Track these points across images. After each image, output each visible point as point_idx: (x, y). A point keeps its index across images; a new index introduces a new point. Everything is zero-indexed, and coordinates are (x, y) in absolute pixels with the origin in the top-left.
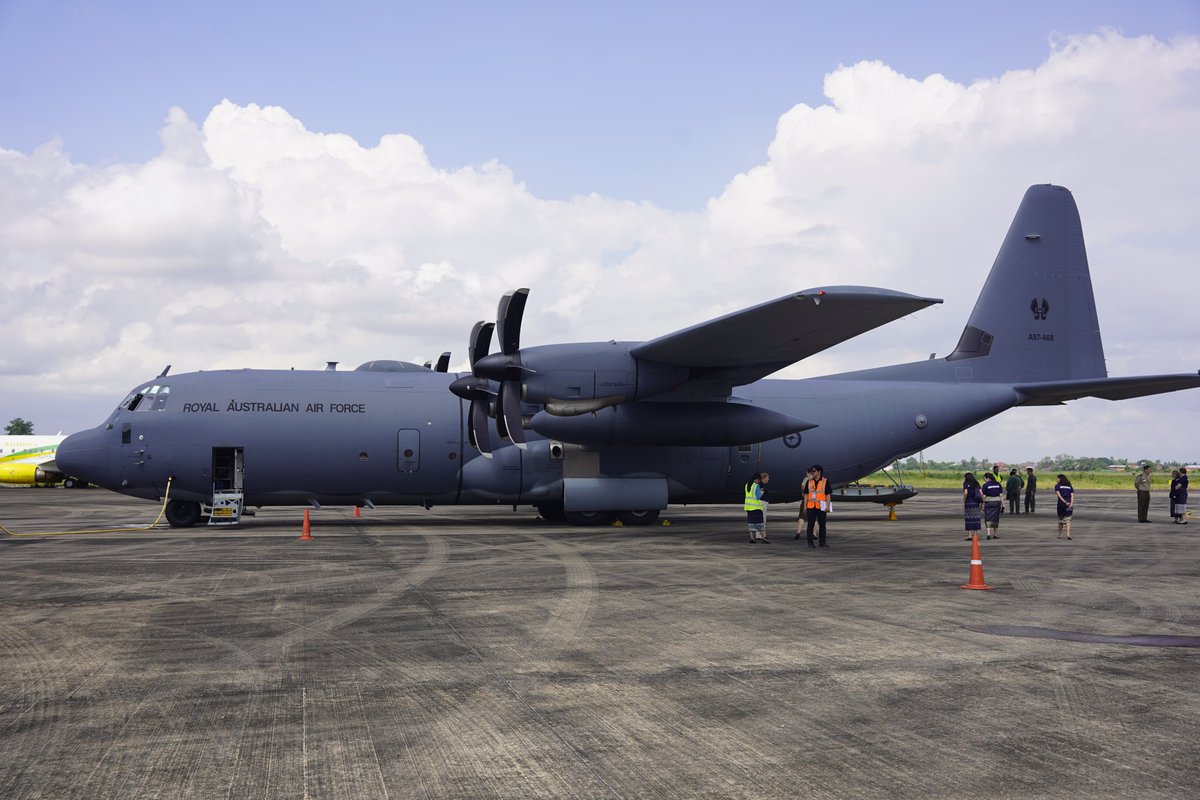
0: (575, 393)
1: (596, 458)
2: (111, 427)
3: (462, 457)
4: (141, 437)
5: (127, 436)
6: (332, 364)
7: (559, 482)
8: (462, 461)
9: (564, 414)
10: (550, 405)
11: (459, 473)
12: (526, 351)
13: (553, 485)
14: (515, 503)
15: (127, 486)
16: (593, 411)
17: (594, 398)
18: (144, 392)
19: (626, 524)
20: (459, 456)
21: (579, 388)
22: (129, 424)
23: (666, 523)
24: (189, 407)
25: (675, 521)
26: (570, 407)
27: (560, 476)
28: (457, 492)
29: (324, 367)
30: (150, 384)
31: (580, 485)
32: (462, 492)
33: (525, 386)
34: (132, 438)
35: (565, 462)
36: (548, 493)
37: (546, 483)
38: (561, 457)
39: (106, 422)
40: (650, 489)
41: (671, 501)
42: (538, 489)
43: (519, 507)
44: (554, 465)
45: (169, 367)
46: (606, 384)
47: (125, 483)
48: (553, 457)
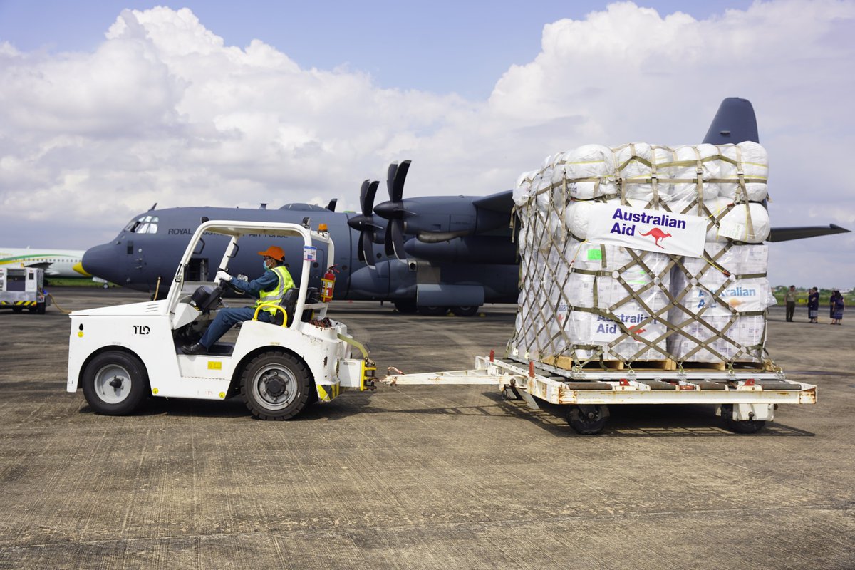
0: (438, 228)
1: (438, 271)
2: (119, 243)
3: (350, 268)
4: (140, 250)
5: (130, 250)
6: (264, 205)
7: (413, 287)
8: (350, 270)
9: (430, 241)
10: (421, 236)
11: (348, 278)
12: (407, 200)
13: (410, 288)
14: (382, 300)
15: (130, 282)
16: (448, 240)
17: (449, 232)
18: (141, 220)
19: (457, 315)
20: (348, 268)
21: (440, 226)
22: (132, 242)
23: (482, 315)
24: (172, 231)
25: (487, 314)
26: (434, 237)
27: (415, 282)
28: (346, 292)
29: (258, 207)
30: (145, 215)
31: (427, 288)
32: (350, 291)
33: (405, 223)
34: (134, 251)
35: (418, 274)
36: (406, 294)
37: (405, 287)
38: (415, 270)
39: (116, 239)
40: (472, 292)
41: (487, 301)
42: (400, 291)
43: (385, 302)
44: (411, 274)
45: (156, 204)
46: (457, 223)
47: (128, 280)
48: (410, 270)
